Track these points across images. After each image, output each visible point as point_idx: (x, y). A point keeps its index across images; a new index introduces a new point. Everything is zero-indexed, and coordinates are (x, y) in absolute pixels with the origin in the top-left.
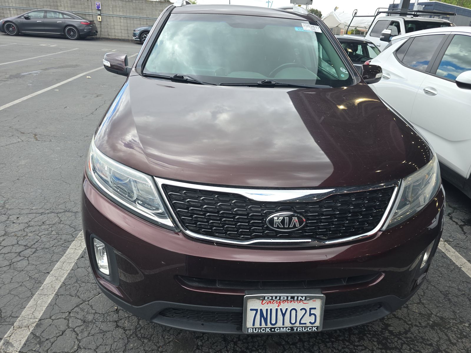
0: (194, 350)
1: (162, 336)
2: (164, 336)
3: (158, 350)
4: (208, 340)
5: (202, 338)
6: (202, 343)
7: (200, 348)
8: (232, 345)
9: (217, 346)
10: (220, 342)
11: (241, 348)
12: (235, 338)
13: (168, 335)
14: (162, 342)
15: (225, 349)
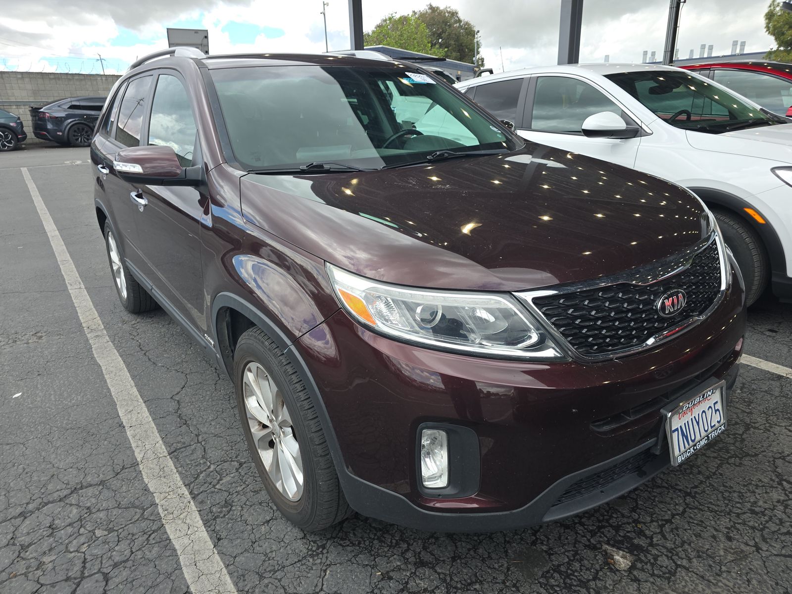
0: (548, 559)
1: (489, 567)
2: (492, 566)
3: (507, 586)
4: (548, 539)
5: (539, 541)
6: (546, 545)
7: (552, 552)
8: (581, 528)
9: (567, 539)
10: (564, 532)
11: (593, 525)
12: (573, 518)
13: (495, 563)
14: (498, 574)
15: (579, 536)
